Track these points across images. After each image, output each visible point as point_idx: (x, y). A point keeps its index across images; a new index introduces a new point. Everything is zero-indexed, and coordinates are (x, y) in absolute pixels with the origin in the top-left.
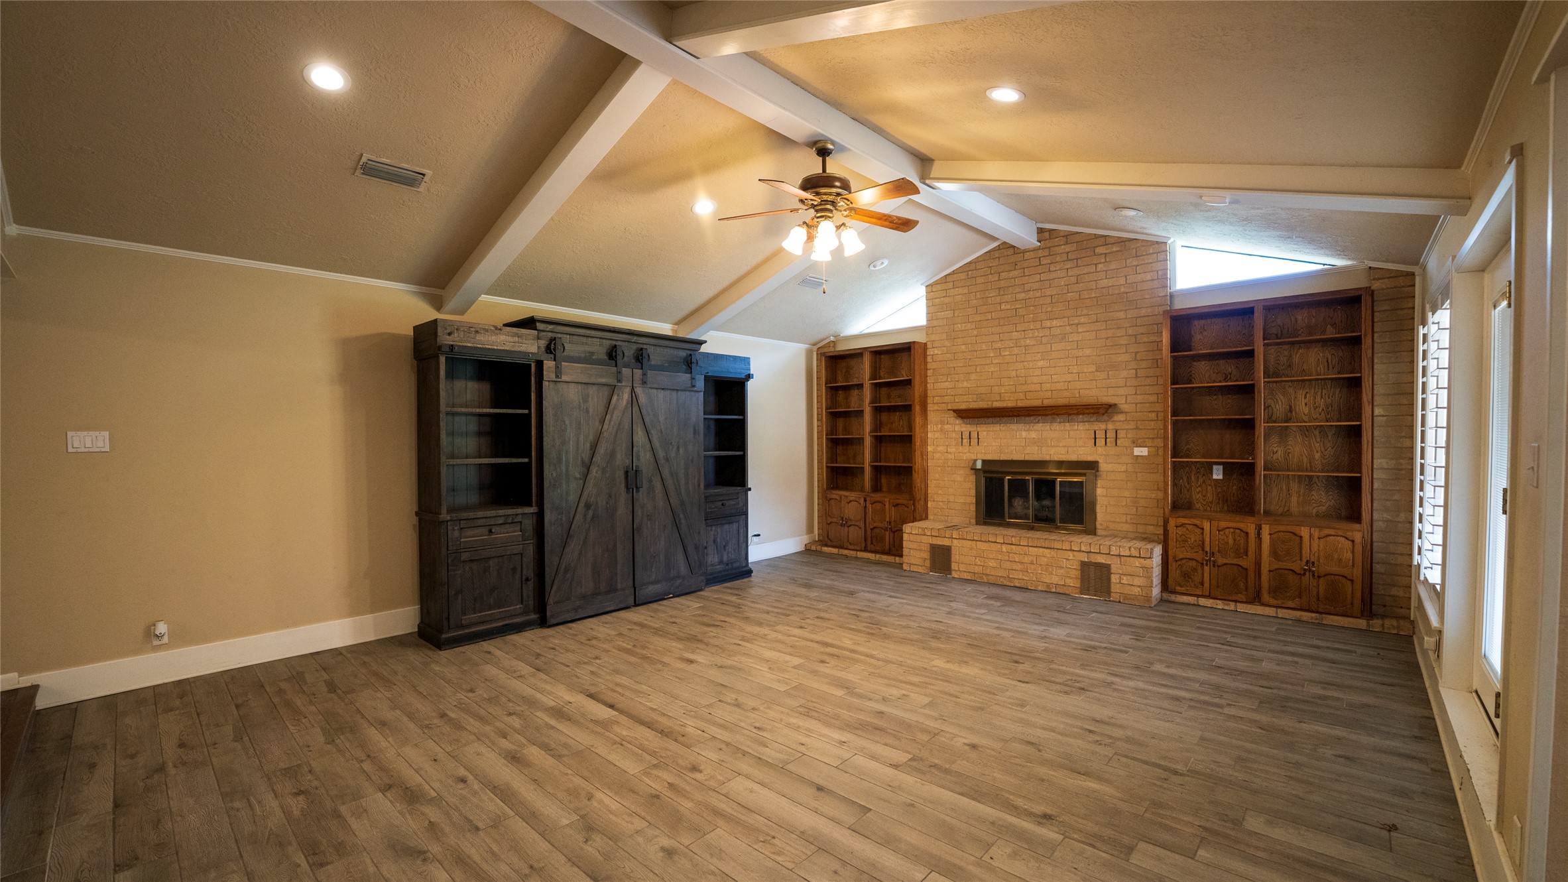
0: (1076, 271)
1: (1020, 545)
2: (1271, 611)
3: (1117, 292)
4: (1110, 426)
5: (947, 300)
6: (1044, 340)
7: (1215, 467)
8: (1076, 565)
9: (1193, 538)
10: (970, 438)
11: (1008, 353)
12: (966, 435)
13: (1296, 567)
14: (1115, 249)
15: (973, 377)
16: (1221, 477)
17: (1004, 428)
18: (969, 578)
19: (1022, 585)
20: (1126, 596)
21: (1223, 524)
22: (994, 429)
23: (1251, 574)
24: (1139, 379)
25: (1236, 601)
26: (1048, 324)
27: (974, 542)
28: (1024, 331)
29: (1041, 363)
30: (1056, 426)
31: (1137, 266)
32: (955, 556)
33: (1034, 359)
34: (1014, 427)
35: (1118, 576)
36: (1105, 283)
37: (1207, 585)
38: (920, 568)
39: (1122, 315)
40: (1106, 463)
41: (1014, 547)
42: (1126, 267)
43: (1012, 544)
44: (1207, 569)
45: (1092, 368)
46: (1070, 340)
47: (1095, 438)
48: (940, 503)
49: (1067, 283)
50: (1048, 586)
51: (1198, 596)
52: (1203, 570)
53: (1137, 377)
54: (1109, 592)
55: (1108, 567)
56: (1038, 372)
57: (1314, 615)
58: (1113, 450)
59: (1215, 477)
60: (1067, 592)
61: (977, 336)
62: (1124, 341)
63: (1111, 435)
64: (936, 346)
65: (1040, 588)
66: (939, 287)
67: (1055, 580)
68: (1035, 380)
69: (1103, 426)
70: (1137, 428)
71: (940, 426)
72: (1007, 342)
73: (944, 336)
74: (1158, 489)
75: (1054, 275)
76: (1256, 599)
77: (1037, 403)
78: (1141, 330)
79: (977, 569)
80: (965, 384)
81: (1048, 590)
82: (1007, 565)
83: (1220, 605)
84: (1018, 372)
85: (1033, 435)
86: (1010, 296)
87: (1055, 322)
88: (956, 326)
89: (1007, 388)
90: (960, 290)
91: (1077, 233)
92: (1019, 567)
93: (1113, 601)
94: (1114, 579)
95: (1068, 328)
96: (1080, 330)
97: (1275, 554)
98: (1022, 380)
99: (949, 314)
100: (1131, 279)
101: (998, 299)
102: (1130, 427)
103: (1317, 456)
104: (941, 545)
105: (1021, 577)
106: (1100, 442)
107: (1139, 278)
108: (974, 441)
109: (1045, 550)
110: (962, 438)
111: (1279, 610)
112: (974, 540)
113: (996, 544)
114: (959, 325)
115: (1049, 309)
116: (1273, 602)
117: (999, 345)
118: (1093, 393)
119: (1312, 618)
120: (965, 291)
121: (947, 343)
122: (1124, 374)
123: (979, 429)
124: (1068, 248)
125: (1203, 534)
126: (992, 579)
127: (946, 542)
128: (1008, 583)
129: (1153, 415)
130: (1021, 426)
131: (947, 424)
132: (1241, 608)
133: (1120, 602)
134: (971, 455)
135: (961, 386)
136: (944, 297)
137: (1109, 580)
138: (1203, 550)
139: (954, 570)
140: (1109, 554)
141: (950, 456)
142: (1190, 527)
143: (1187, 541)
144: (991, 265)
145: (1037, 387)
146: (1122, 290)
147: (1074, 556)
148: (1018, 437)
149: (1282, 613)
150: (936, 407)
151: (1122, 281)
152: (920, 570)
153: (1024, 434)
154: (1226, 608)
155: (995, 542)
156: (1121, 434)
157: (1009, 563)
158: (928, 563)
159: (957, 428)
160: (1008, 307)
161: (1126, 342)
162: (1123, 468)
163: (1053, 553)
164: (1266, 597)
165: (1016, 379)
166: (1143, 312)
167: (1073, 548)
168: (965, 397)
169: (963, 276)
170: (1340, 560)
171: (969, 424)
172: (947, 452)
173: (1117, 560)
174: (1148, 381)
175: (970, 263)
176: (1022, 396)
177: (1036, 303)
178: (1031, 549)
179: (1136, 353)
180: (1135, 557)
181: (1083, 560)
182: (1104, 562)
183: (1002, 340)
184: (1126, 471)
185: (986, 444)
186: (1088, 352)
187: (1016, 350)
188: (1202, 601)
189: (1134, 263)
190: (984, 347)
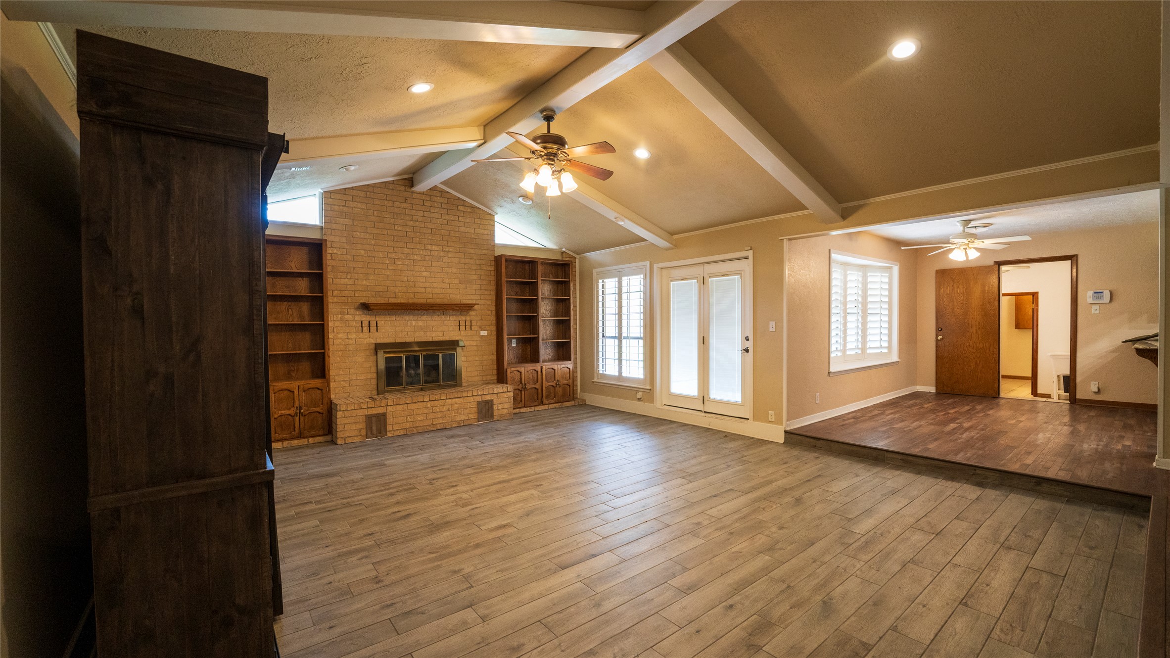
0: (446, 217)
1: (441, 400)
2: (546, 407)
3: (469, 237)
4: (468, 318)
5: (345, 209)
6: (427, 258)
7: (513, 340)
8: (475, 405)
9: (517, 378)
10: (369, 326)
11: (400, 263)
12: (366, 324)
13: (553, 384)
14: (469, 210)
15: (371, 277)
16: (515, 345)
17: (398, 319)
18: (402, 434)
19: (442, 427)
20: (501, 416)
21: (529, 369)
22: (391, 319)
23: (540, 391)
24: (482, 291)
25: (534, 406)
26: (429, 247)
27: (406, 405)
28: (413, 249)
29: (425, 274)
30: (435, 317)
31: (480, 224)
32: (390, 420)
33: (420, 270)
34: (407, 318)
35: (496, 405)
36: (463, 229)
37: (523, 401)
38: (355, 438)
39: (472, 251)
40: (466, 341)
41: (436, 402)
42: (475, 223)
43: (435, 400)
44: (523, 393)
45: (457, 281)
46: (444, 261)
47: (459, 325)
48: (342, 383)
49: (441, 223)
50: (459, 423)
51: (520, 408)
52: (521, 394)
53: (481, 289)
54: (492, 416)
55: (492, 401)
56: (423, 280)
57: (559, 404)
58: (470, 333)
59: (513, 345)
60: (470, 423)
61: (374, 245)
62: (474, 267)
63: (468, 323)
64: (336, 246)
65: (454, 426)
66: (338, 196)
67: (463, 417)
68: (421, 285)
69: (463, 318)
70: (482, 320)
71: (340, 316)
72: (400, 255)
73: (344, 240)
74: (493, 354)
75: (432, 215)
76: (542, 403)
77: (423, 301)
78: (483, 262)
79: (408, 425)
80: (365, 282)
81: (459, 425)
82: (431, 416)
83: (528, 410)
84: (409, 278)
85: (420, 323)
86: (402, 221)
87: (434, 247)
88: (355, 233)
89: (400, 289)
90: (359, 205)
91: (448, 192)
92: (439, 415)
93: (495, 421)
94: (495, 407)
95: (442, 253)
96: (450, 256)
97: (547, 380)
98: (412, 284)
99: (348, 221)
100: (478, 231)
101: (392, 221)
102: (478, 319)
103: (548, 332)
104: (376, 414)
105: (441, 422)
106: (463, 328)
107: (481, 231)
108: (373, 329)
109: (456, 399)
110: (362, 327)
111: (549, 405)
112: (406, 403)
113: (423, 403)
114: (358, 234)
115: (430, 237)
116: (547, 402)
117: (394, 256)
118: (458, 295)
119: (559, 406)
120: (364, 206)
121: (346, 246)
122: (475, 287)
123: (377, 319)
124: (442, 200)
125: (521, 375)
126: (420, 430)
127: (381, 410)
128: (432, 429)
129: (489, 312)
130: (411, 317)
131: (348, 314)
132: (537, 408)
133: (498, 420)
134: (371, 339)
135: (360, 283)
136: (343, 206)
137: (493, 408)
138: (521, 383)
139: (389, 431)
140: (493, 393)
141: (351, 342)
142: (516, 372)
143: (514, 380)
144: (386, 193)
145: (423, 290)
146: (473, 236)
147: (474, 399)
148: (409, 325)
149: (551, 406)
150: (335, 300)
151: (473, 231)
152: (356, 439)
153: (414, 323)
154: (531, 410)
155: (424, 401)
156: (474, 323)
157: (432, 414)
158: (363, 432)
159: (358, 318)
160: (400, 228)
161: (475, 268)
162: (475, 343)
163: (461, 400)
164: (545, 401)
165: (407, 283)
166: (484, 252)
167: (474, 394)
168: (364, 293)
169: (362, 194)
170: (566, 378)
171: (369, 315)
172: (348, 338)
173: (495, 396)
174: (487, 293)
175: (368, 185)
176: (412, 296)
177: (421, 231)
178: (447, 400)
179: (481, 275)
180: (506, 392)
181: (478, 400)
182: (489, 399)
183: (395, 253)
184: (477, 345)
185: (384, 331)
186: (454, 270)
187: (407, 262)
188: (523, 410)
189: (479, 222)
190: (381, 255)
